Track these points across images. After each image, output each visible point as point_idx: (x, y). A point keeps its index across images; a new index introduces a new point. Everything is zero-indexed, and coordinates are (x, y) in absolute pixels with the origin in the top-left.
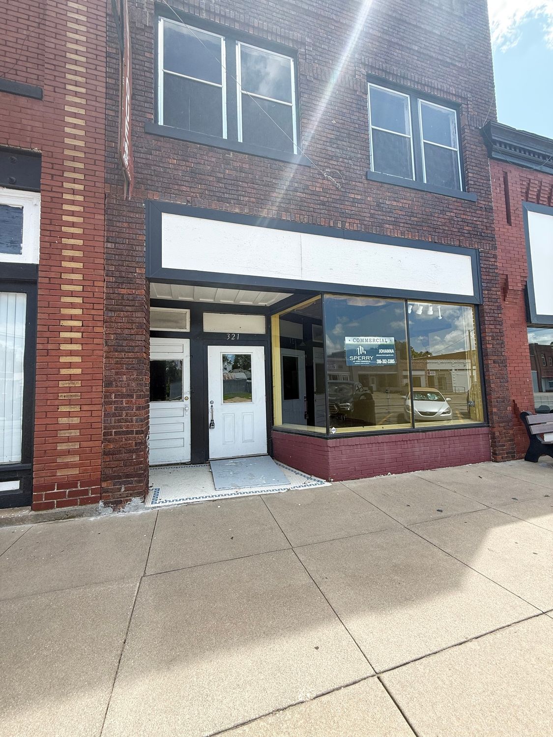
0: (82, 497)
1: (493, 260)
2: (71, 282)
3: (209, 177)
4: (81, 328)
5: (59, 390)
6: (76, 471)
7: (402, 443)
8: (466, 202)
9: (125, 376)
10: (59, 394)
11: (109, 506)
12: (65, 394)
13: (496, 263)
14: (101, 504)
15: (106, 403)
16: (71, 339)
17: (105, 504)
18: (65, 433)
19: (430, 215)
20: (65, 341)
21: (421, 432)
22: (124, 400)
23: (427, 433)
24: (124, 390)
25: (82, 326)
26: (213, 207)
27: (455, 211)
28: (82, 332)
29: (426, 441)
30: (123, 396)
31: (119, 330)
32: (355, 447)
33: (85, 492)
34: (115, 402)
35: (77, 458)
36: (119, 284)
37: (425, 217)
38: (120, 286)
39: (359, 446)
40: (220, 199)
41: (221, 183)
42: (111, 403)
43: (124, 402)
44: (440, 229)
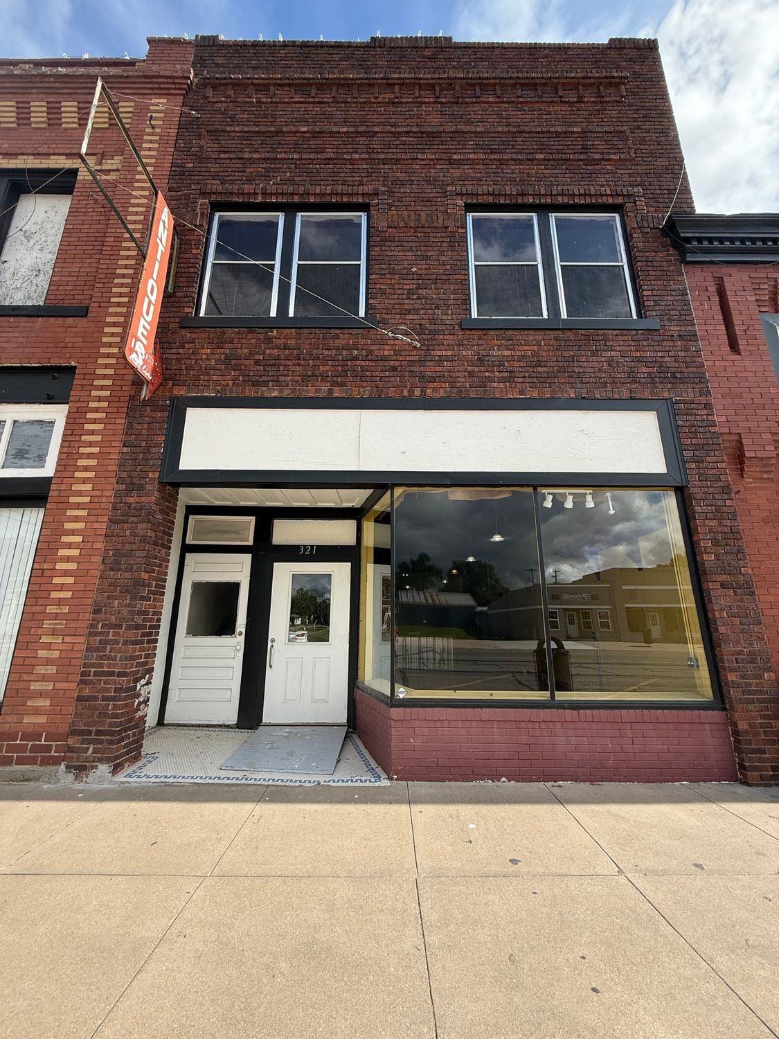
0: (44, 754)
1: (705, 412)
2: (80, 493)
3: (245, 361)
4: (80, 545)
5: (45, 616)
6: (42, 720)
7: (530, 725)
8: (640, 332)
9: (116, 601)
10: (45, 622)
11: (71, 772)
12: (51, 622)
13: (710, 418)
14: (63, 767)
15: (90, 634)
16: (68, 556)
17: (67, 767)
18: (41, 670)
19: (570, 359)
20: (61, 559)
21: (568, 709)
22: (111, 631)
23: (582, 712)
24: (113, 618)
25: (83, 542)
26: (247, 393)
27: (618, 348)
28: (81, 549)
29: (579, 725)
30: (110, 626)
31: (120, 545)
32: (438, 724)
33: (48, 748)
34: (100, 633)
35: (48, 703)
36: (128, 492)
37: (561, 364)
38: (129, 495)
39: (446, 724)
40: (256, 384)
41: (259, 365)
42: (96, 634)
43: (111, 634)
44: (591, 377)
